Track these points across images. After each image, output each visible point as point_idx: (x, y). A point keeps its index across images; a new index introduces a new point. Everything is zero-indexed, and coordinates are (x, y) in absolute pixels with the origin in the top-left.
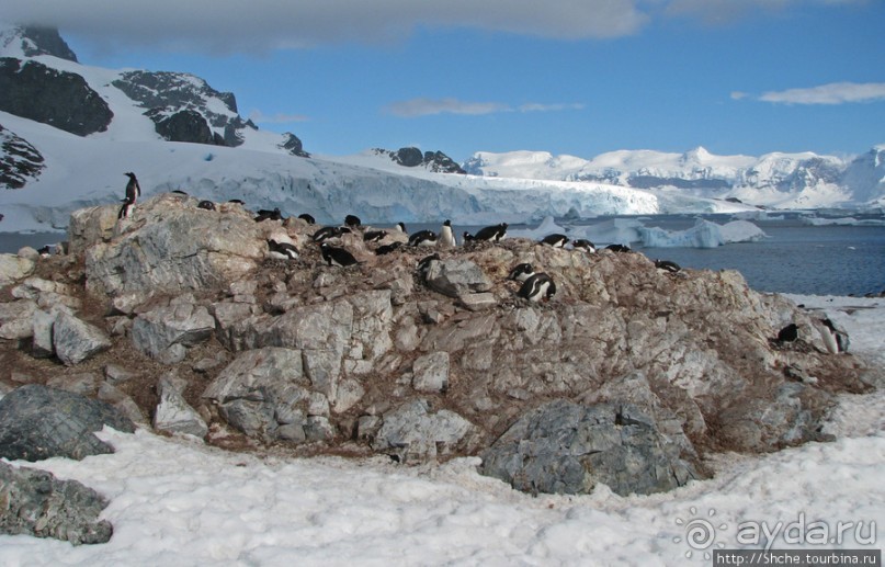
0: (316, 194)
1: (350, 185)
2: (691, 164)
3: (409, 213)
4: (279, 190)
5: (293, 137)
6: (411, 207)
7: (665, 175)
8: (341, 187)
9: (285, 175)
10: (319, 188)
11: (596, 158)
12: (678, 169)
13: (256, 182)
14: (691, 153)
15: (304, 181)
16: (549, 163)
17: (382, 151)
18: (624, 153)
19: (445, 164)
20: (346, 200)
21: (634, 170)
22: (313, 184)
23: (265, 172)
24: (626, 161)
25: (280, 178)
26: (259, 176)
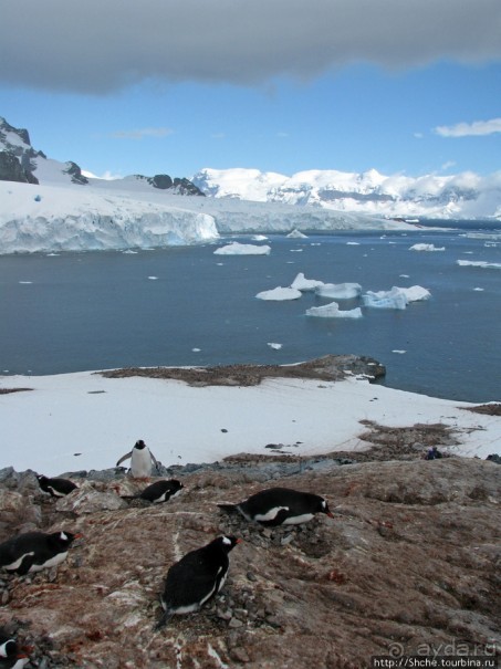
0: (117, 226)
1: (139, 220)
2: (366, 182)
3: (178, 238)
4: (91, 224)
5: (74, 165)
6: (179, 233)
7: (347, 190)
8: (133, 221)
9: (95, 213)
10: (118, 222)
11: (294, 176)
12: (356, 186)
13: (75, 218)
14: (366, 174)
15: (108, 217)
16: (259, 178)
17: (142, 177)
18: (316, 172)
19: (189, 187)
20: (136, 230)
21: (323, 185)
22: (114, 219)
23: (80, 210)
24: (317, 179)
25: (91, 216)
26: (77, 214)
